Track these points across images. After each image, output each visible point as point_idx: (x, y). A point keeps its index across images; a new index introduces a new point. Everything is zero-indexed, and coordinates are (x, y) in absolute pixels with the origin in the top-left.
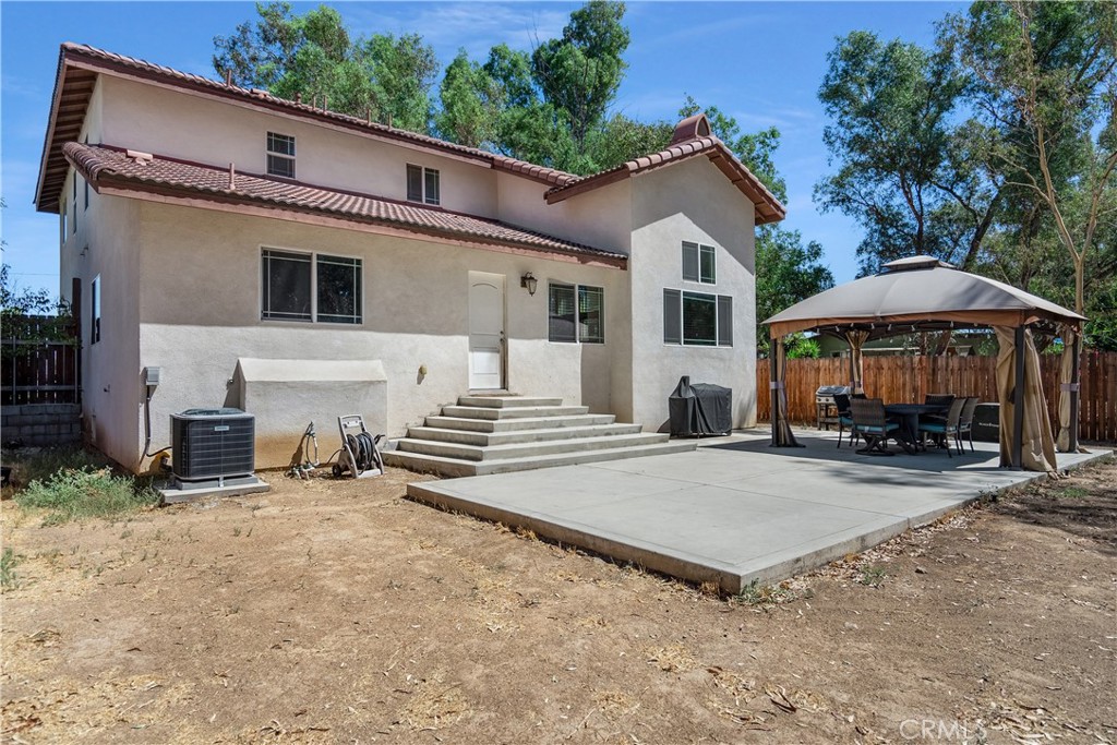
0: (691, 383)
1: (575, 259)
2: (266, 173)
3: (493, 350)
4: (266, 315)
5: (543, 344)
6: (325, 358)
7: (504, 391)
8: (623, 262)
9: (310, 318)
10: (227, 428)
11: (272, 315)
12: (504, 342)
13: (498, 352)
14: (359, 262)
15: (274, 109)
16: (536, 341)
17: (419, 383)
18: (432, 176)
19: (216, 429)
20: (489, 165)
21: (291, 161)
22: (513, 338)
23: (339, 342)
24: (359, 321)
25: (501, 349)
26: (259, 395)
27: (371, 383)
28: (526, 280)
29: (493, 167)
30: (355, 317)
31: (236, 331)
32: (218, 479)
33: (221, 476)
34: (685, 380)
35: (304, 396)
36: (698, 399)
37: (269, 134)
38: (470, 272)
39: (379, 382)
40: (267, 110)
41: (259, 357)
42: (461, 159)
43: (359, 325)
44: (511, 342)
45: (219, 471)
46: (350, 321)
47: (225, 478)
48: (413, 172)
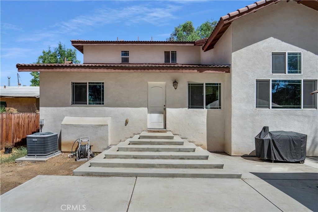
0: (270, 131)
1: (196, 71)
2: (121, 63)
3: (160, 113)
4: (73, 103)
5: (185, 110)
6: (91, 116)
7: (165, 130)
8: (227, 69)
9: (86, 103)
10: (36, 140)
11: (75, 103)
12: (165, 109)
13: (163, 114)
14: (103, 83)
15: (119, 44)
16: (181, 109)
17: (126, 125)
18: (174, 54)
19: (33, 140)
20: (193, 45)
21: (128, 58)
22: (169, 108)
23: (96, 111)
24: (103, 104)
25: (164, 112)
26: (65, 128)
27: (102, 125)
28: (175, 83)
29: (195, 45)
30: (102, 102)
31: (64, 108)
32: (35, 156)
33: (36, 155)
34: (265, 129)
35: (79, 129)
36: (273, 140)
37: (122, 51)
38: (149, 83)
39: (105, 125)
40: (117, 44)
41: (71, 116)
42: (182, 45)
43: (103, 105)
44: (168, 110)
45: (35, 153)
46: (100, 104)
47: (37, 156)
48: (167, 54)
